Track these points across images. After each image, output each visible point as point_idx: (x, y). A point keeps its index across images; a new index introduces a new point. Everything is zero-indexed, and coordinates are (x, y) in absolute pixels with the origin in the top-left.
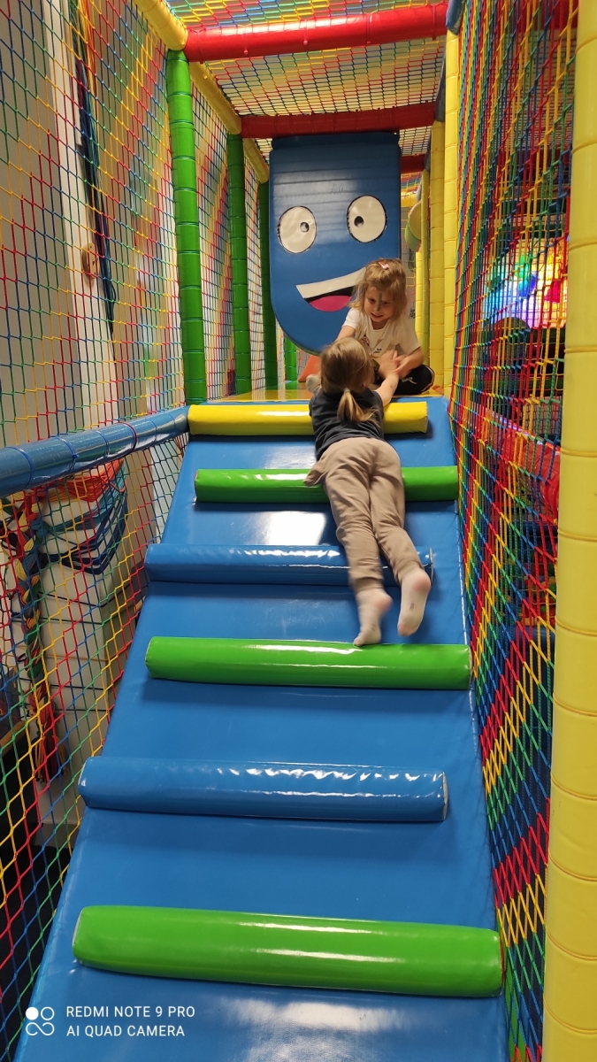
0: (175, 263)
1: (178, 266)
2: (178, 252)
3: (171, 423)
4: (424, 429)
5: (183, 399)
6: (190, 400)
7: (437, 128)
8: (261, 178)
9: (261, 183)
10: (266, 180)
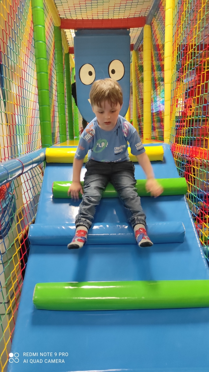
0: (36, 78)
1: (37, 80)
2: (37, 73)
3: (39, 157)
4: (161, 159)
5: (41, 145)
6: (44, 145)
7: (147, 28)
8: (66, 51)
9: (66, 53)
10: (68, 52)
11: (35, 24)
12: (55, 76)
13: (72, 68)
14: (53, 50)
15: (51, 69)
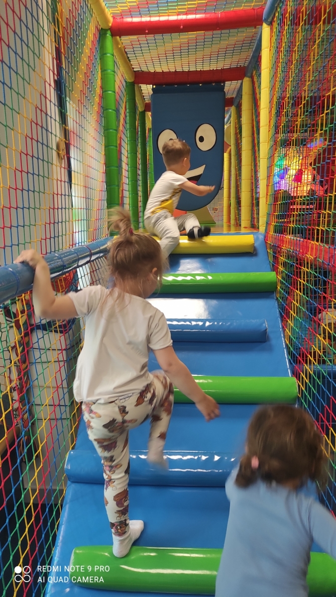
1: (105, 154)
3: (106, 246)
4: (251, 250)
5: (107, 233)
7: (246, 81)
8: (140, 108)
9: (141, 111)
10: (143, 109)
11: (104, 90)
12: (126, 145)
13: (149, 129)
14: (125, 113)
15: (121, 138)
